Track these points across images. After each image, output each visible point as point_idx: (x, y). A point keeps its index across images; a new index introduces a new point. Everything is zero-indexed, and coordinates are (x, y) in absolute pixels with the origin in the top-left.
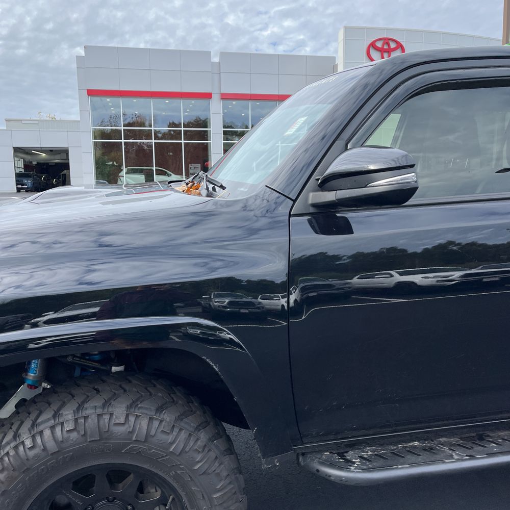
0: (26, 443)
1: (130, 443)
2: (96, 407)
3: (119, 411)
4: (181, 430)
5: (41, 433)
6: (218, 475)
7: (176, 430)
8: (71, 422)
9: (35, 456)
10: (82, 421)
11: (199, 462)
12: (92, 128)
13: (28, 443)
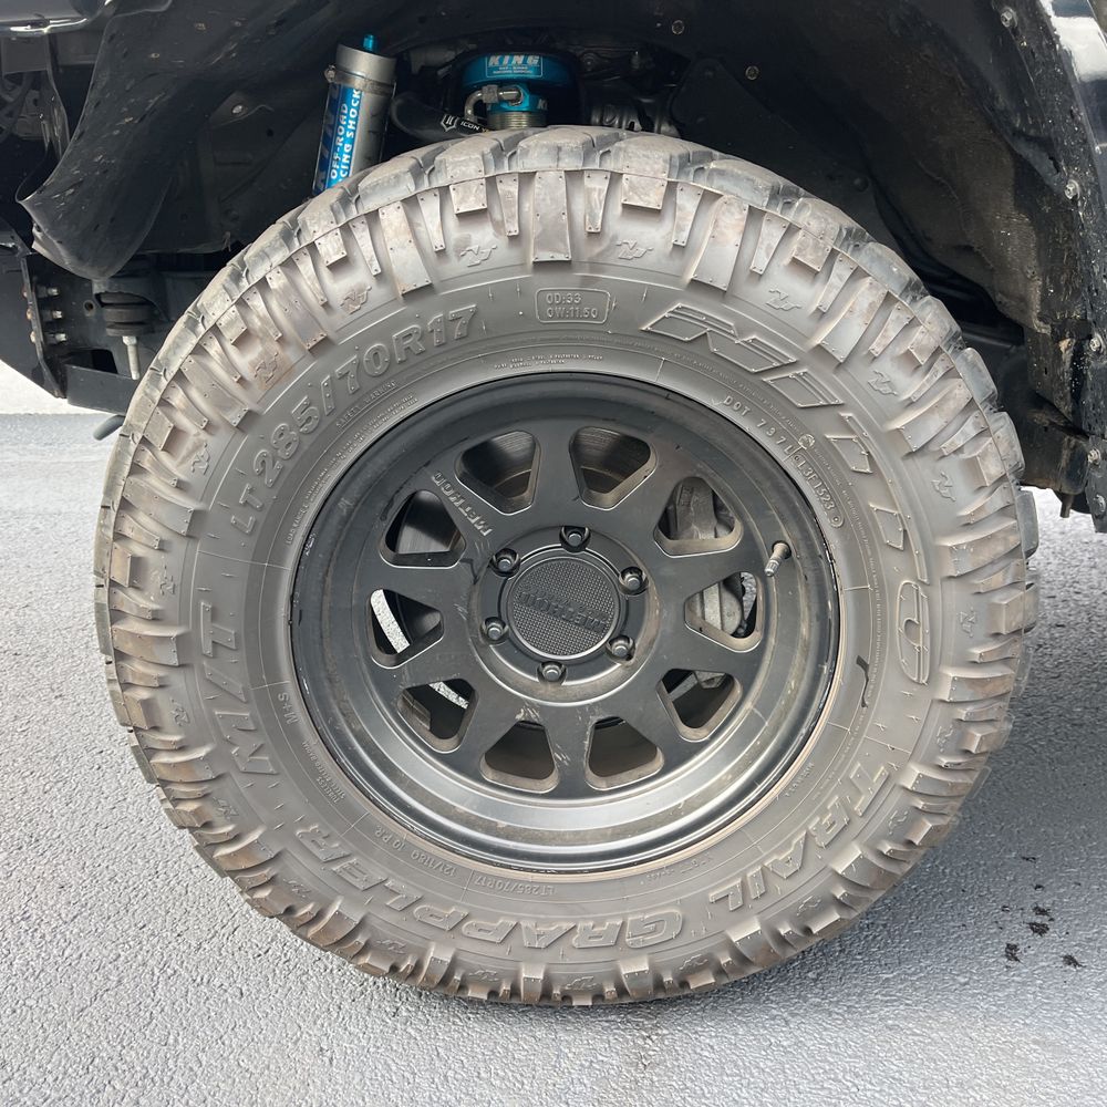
0: (322, 250)
1: (674, 296)
2: (559, 149)
3: (645, 170)
4: (858, 274)
5: (373, 217)
6: (972, 466)
7: (841, 271)
8: (474, 186)
10: (509, 188)
11: (910, 404)
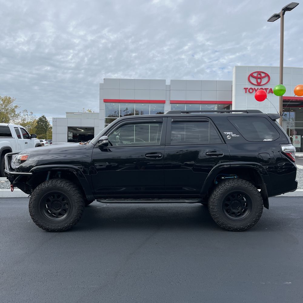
1: (60, 188)
2: (55, 181)
3: (59, 182)
5: (45, 184)
9: (44, 188)
10: (52, 183)
12: (104, 118)
13: (43, 186)
